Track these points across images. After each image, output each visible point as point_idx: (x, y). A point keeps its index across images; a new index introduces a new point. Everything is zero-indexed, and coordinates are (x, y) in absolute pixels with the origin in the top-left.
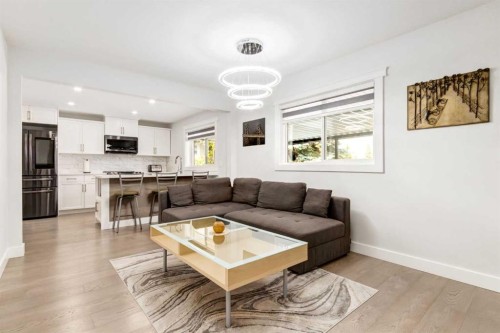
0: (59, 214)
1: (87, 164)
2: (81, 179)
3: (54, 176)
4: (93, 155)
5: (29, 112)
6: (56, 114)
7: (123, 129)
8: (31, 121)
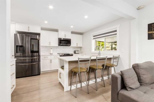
0: (41, 73)
1: (52, 50)
2: (50, 57)
3: (39, 56)
4: (54, 47)
5: (29, 27)
6: (40, 29)
7: (65, 35)
8: (30, 31)
